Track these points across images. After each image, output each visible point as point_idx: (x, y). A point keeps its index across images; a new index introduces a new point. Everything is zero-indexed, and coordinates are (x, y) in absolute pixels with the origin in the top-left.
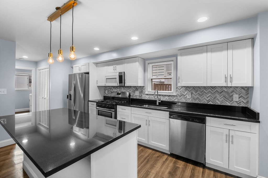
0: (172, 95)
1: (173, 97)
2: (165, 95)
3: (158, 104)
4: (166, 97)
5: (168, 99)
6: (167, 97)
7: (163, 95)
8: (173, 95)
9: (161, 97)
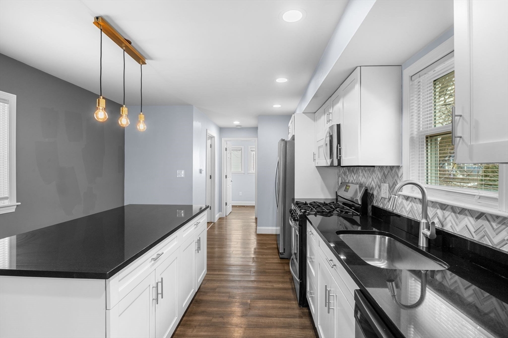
0: (491, 215)
1: (494, 224)
2: (463, 211)
3: (423, 243)
4: (466, 219)
5: (472, 230)
6: (471, 218)
7: (453, 209)
8: (498, 217)
9: (447, 213)
